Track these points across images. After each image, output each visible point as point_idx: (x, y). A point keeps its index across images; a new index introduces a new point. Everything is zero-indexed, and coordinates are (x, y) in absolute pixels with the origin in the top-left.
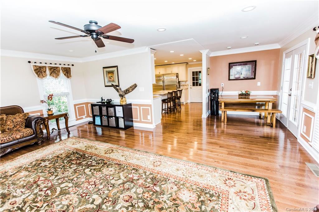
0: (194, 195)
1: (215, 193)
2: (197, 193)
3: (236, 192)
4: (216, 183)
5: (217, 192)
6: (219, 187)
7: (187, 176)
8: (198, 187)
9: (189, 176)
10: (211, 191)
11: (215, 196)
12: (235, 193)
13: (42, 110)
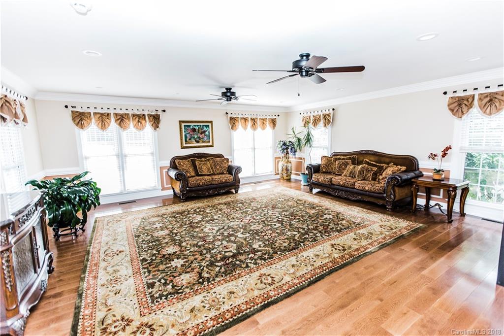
0: (179, 283)
1: (158, 302)
2: (178, 287)
3: (131, 324)
4: (164, 315)
5: (157, 304)
6: (157, 313)
7: (209, 294)
8: (184, 293)
9: (207, 296)
10: (165, 300)
11: (156, 298)
12: (133, 320)
13: (449, 171)
